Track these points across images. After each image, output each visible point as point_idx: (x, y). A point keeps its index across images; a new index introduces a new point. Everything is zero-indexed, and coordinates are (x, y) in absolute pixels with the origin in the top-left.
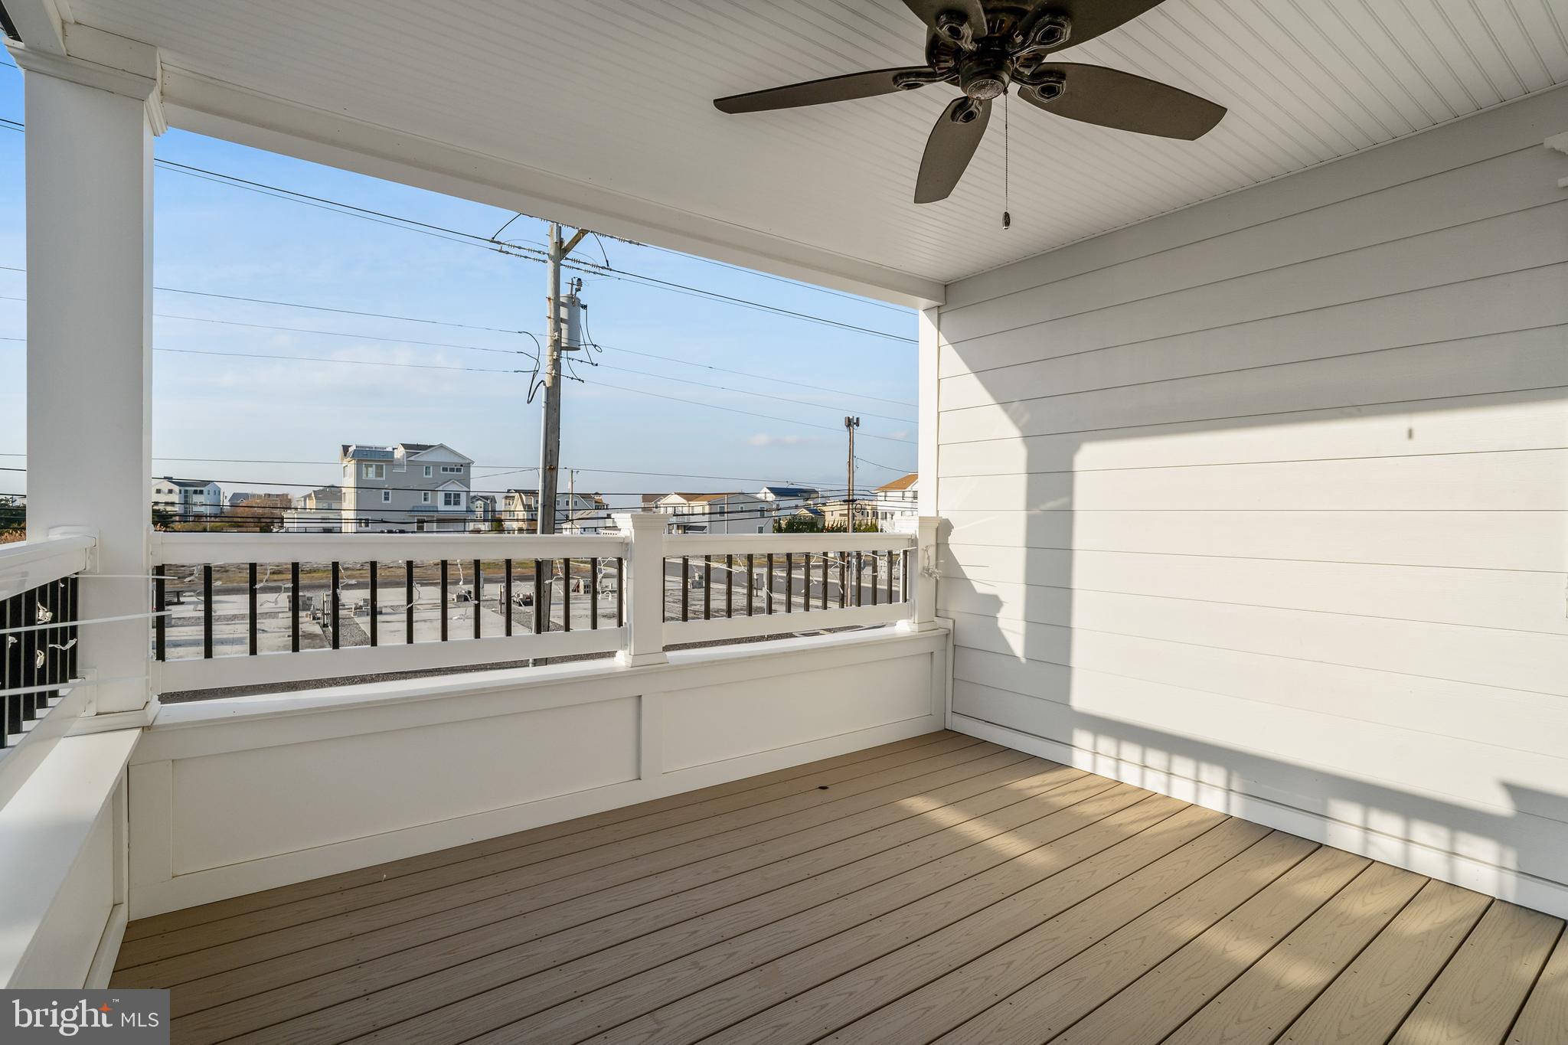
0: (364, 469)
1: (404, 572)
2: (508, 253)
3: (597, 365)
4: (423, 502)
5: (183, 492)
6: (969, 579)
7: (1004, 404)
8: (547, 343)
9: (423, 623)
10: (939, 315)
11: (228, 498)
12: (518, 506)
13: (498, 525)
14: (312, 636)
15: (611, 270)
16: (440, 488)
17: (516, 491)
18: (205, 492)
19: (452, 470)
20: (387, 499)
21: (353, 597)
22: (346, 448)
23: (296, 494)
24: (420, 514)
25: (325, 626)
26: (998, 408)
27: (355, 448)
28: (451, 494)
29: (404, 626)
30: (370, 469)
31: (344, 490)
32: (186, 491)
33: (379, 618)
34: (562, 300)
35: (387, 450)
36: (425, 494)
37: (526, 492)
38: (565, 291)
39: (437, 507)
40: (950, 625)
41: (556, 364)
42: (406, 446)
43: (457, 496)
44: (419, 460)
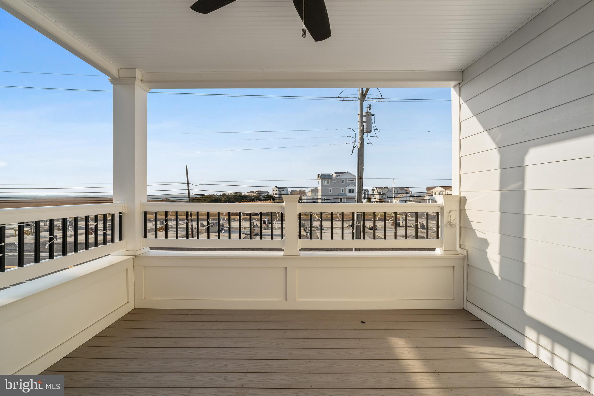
0: (324, 182)
1: (330, 216)
2: (346, 100)
3: (378, 137)
4: (342, 192)
6: (474, 229)
7: (488, 130)
8: (358, 131)
9: (336, 234)
10: (460, 88)
11: (290, 192)
12: (376, 192)
13: (369, 200)
14: (304, 236)
15: (383, 99)
16: (347, 187)
17: (376, 188)
18: (284, 190)
19: (351, 180)
20: (330, 191)
21: (316, 224)
22: (319, 175)
23: (307, 190)
24: (341, 196)
25: (307, 233)
26: (486, 133)
27: (321, 175)
28: (350, 189)
29: (330, 234)
30: (326, 181)
31: (318, 189)
32: (280, 190)
33: (323, 231)
34: (364, 114)
35: (331, 175)
36: (342, 189)
37: (379, 188)
38: (365, 110)
39: (346, 194)
40: (465, 253)
41: (362, 139)
42: (336, 173)
43: (353, 190)
44: (340, 177)
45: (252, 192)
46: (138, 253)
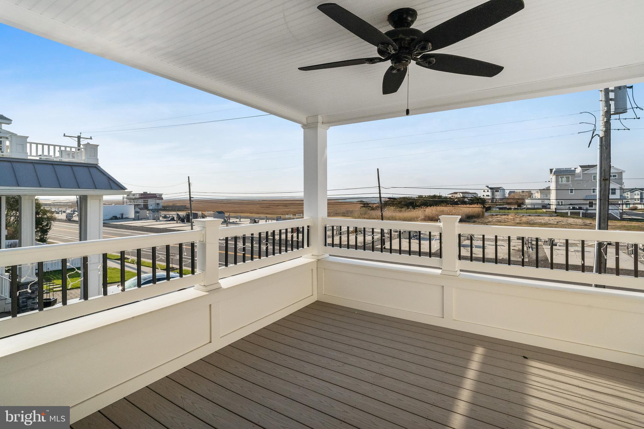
0: (560, 179)
3: (639, 118)
4: (592, 193)
5: (492, 191)
11: (508, 193)
18: (499, 191)
20: (572, 192)
22: (551, 170)
23: (533, 191)
27: (555, 170)
29: (564, 252)
30: (563, 179)
31: (551, 190)
32: (493, 191)
33: (554, 247)
35: (572, 169)
41: (607, 124)
42: (581, 167)
44: (589, 172)
45: (456, 193)
46: (320, 258)
